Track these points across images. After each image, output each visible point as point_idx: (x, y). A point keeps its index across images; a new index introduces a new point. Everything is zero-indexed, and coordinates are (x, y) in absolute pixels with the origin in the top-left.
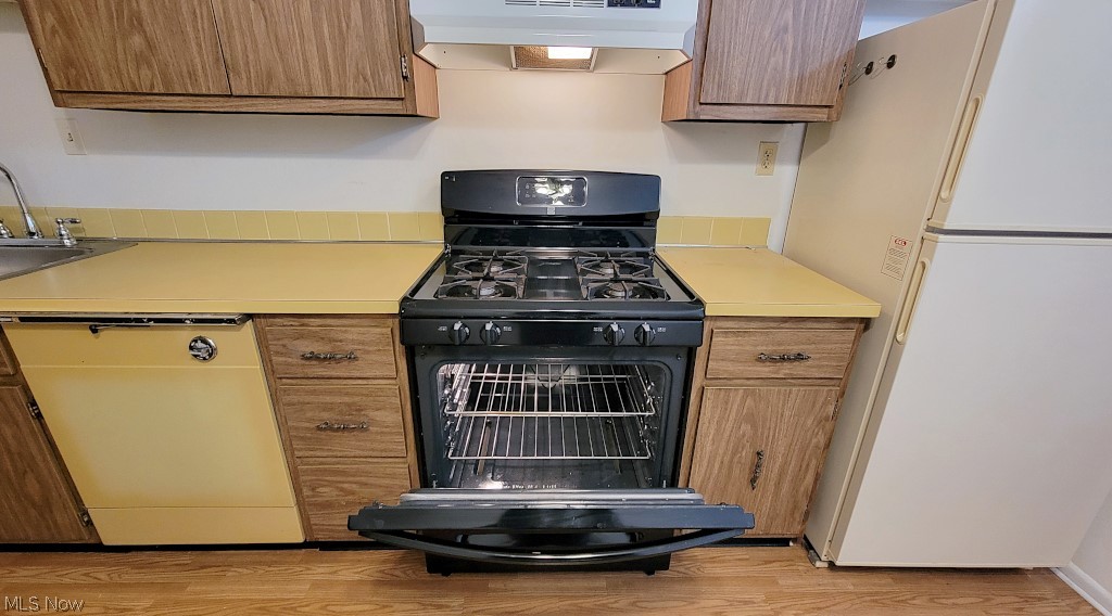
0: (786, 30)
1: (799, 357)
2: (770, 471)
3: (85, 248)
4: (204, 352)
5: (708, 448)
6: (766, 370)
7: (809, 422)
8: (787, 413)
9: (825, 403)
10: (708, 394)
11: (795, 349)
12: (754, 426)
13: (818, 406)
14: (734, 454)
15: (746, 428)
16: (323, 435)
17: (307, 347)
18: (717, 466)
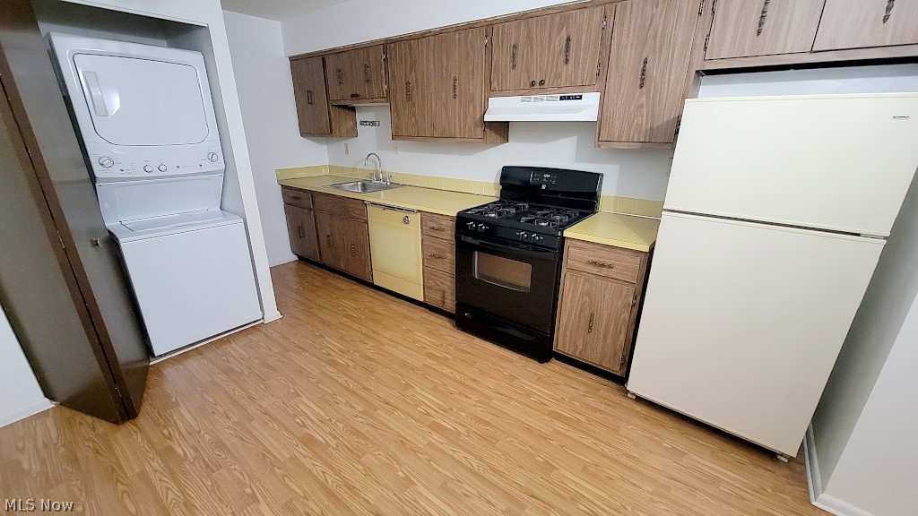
0: (642, 106)
1: (610, 267)
2: (601, 326)
3: (394, 185)
4: (406, 221)
5: (569, 304)
6: (595, 270)
7: (619, 304)
8: (607, 296)
9: (627, 295)
10: (568, 275)
11: (609, 262)
12: (590, 298)
13: (623, 296)
14: (581, 311)
15: (586, 298)
16: (432, 258)
17: (432, 225)
18: (573, 315)
